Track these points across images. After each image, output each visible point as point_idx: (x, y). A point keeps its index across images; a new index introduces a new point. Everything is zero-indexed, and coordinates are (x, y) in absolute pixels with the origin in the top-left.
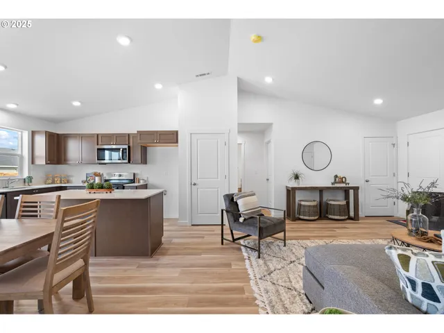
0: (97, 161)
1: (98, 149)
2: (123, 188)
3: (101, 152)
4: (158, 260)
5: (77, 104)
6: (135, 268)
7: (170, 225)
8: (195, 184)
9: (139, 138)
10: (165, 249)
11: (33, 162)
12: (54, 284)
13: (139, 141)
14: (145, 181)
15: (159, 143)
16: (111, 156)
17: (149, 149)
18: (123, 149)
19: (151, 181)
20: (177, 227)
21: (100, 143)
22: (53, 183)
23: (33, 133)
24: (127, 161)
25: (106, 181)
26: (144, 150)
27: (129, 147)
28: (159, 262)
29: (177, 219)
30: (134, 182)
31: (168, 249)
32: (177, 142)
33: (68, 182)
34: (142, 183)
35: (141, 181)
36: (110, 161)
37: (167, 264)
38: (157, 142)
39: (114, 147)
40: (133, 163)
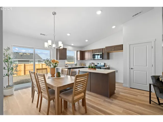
0: (92, 59)
1: (93, 55)
2: (101, 68)
3: (94, 56)
4: (112, 100)
5: (87, 41)
6: (103, 101)
7: (119, 86)
8: (132, 69)
9: (106, 49)
10: (116, 96)
11: (77, 60)
12: (74, 100)
13: (106, 51)
14: (109, 66)
15: (114, 51)
16: (97, 57)
17: (110, 54)
18: (101, 54)
19: (111, 66)
20: (122, 87)
21: (93, 53)
22: (82, 66)
23: (77, 51)
24: (102, 59)
25: (96, 65)
26: (108, 54)
27: (103, 53)
28: (113, 102)
29: (123, 84)
30: (105, 66)
31: (117, 97)
32: (122, 49)
33: (85, 65)
34: (107, 67)
35: (107, 66)
36: (97, 59)
37: (116, 104)
38: (113, 51)
39: (98, 53)
40: (104, 59)
